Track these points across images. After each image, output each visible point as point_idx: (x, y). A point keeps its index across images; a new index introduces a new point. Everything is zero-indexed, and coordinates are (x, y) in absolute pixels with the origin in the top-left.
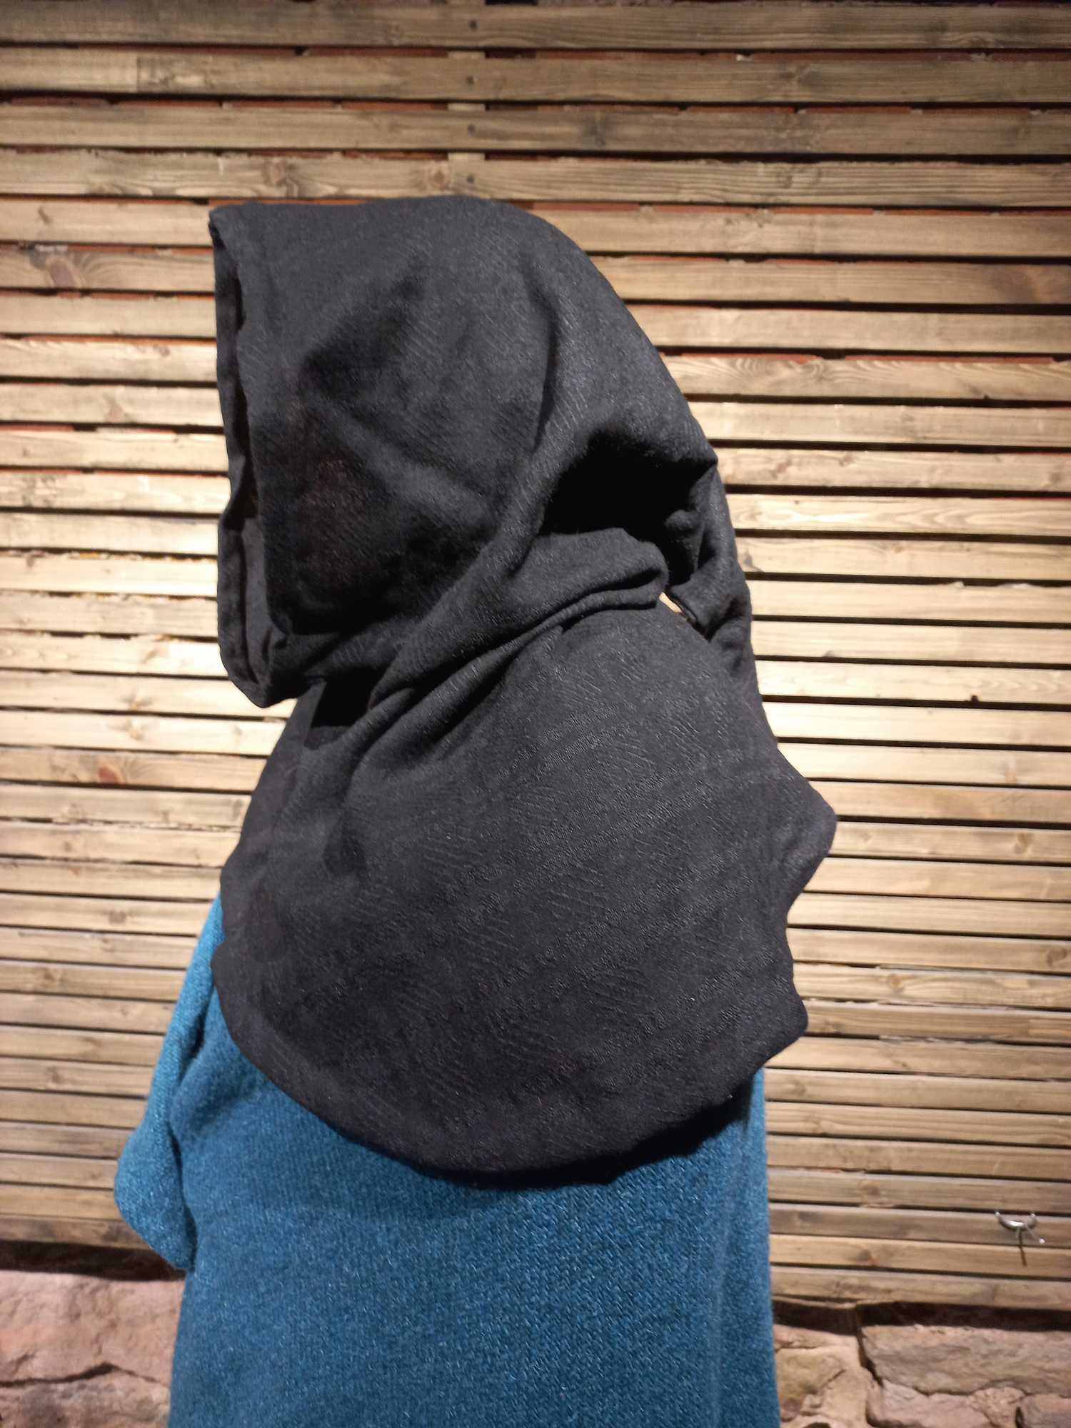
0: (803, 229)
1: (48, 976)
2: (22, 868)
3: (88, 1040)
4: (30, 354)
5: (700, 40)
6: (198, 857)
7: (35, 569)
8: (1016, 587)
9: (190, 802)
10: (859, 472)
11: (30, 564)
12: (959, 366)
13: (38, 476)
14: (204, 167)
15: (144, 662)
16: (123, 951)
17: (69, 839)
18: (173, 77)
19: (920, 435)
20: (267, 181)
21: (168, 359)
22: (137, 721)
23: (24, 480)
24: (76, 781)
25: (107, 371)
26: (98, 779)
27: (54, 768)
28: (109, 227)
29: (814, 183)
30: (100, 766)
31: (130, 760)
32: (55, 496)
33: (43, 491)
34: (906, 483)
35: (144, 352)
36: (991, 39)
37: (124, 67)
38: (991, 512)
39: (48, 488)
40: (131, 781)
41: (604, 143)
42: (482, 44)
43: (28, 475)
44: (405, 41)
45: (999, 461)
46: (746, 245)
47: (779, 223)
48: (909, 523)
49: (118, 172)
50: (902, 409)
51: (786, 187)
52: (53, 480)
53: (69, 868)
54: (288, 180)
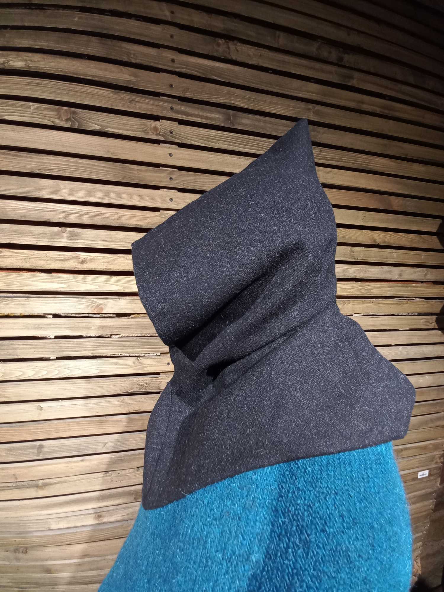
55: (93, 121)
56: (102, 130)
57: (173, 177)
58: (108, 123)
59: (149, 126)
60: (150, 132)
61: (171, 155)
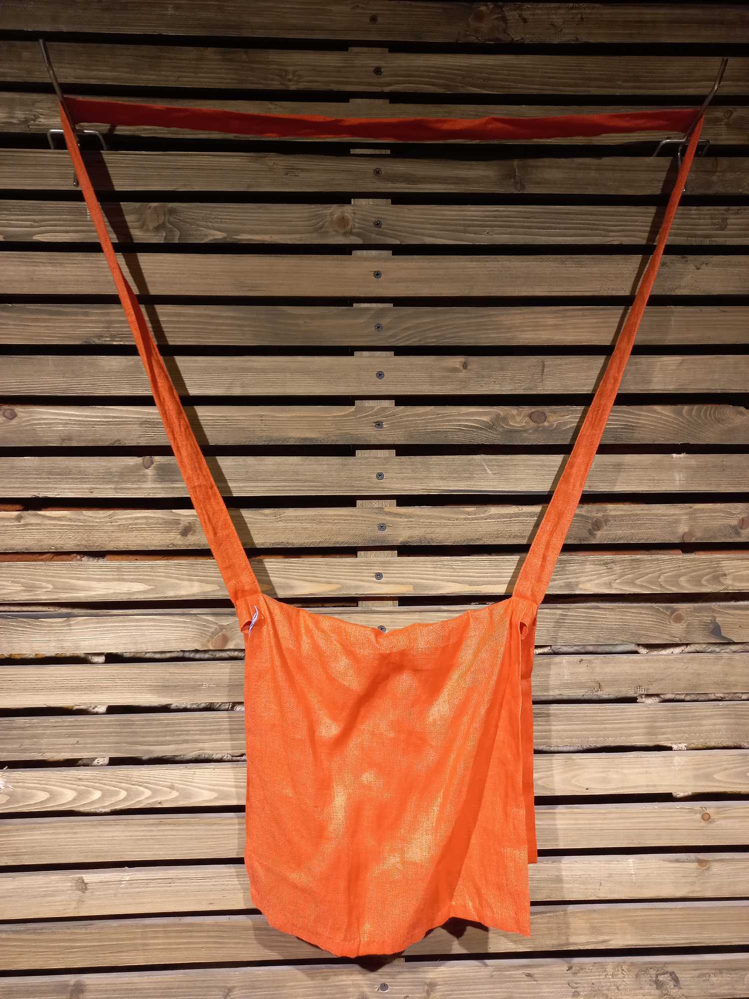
55: (210, 224)
56: (229, 240)
57: (384, 322)
58: (240, 224)
59: (328, 219)
60: (331, 230)
61: (377, 274)
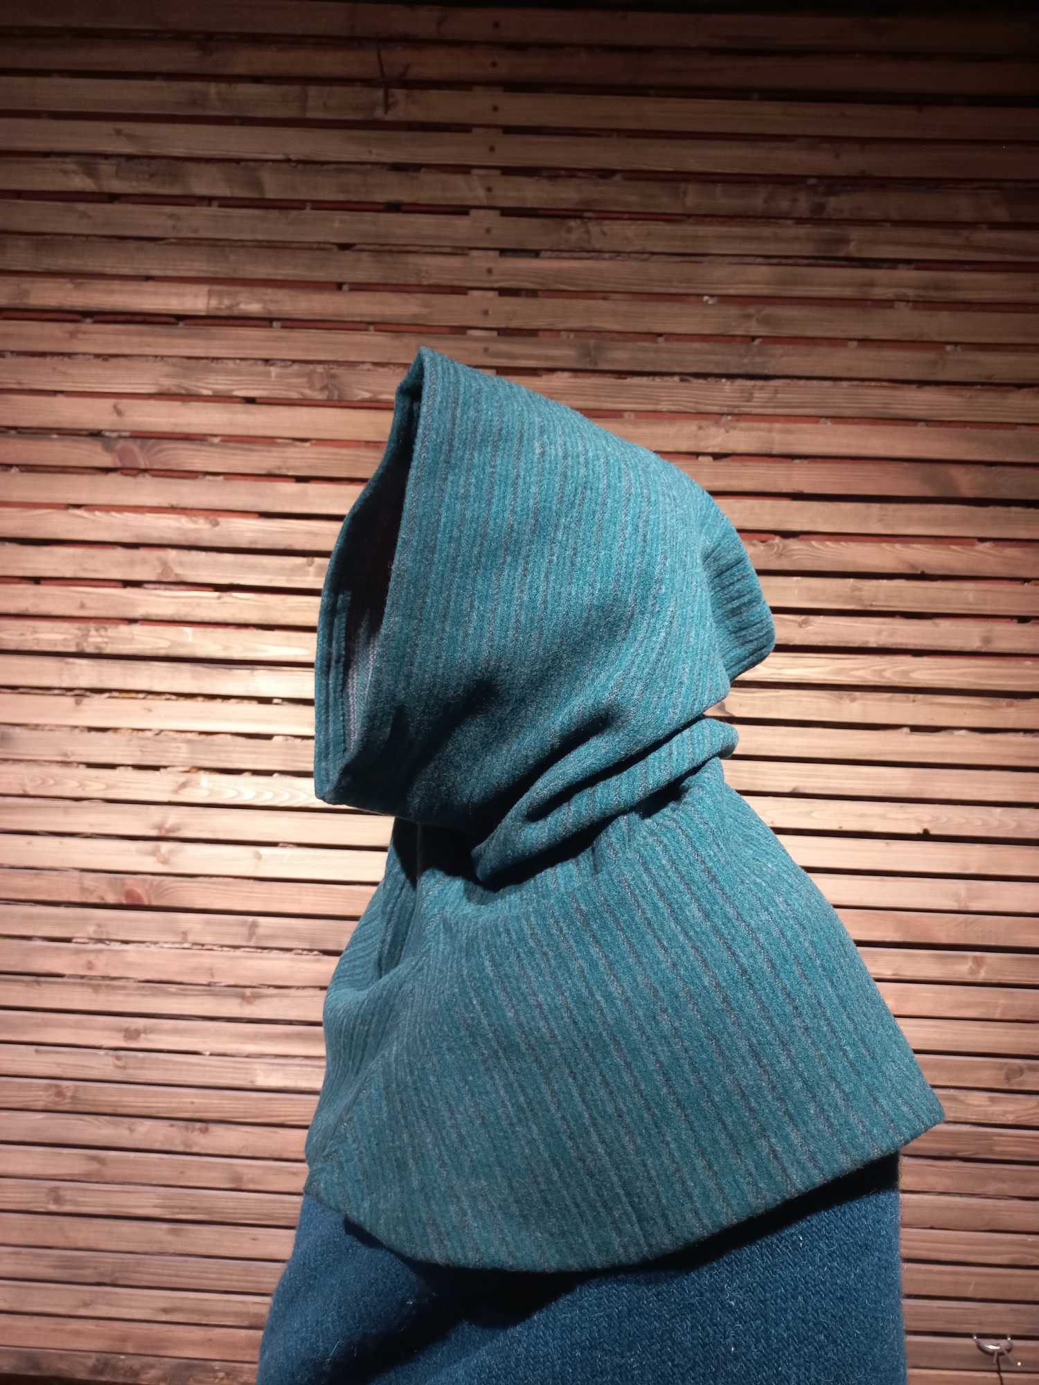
0: (762, 434)
1: (60, 1094)
2: (44, 986)
3: (93, 1158)
4: (93, 521)
5: (676, 287)
6: (212, 976)
7: (82, 707)
8: (956, 733)
9: (208, 923)
10: (815, 633)
11: (78, 703)
12: (898, 546)
13: (92, 626)
14: (259, 374)
15: (176, 792)
16: (135, 1068)
17: (91, 957)
18: (238, 304)
19: (868, 603)
20: (311, 387)
21: (217, 529)
22: (165, 847)
23: (79, 629)
24: (102, 902)
25: (161, 538)
26: (124, 902)
27: (84, 890)
28: (173, 420)
29: (770, 398)
30: (127, 888)
31: (155, 883)
32: (106, 643)
33: (96, 639)
34: (857, 641)
35: (195, 522)
36: (911, 293)
37: (196, 296)
38: (932, 669)
39: (101, 636)
40: (155, 903)
41: (596, 364)
42: (496, 285)
43: (83, 625)
44: (432, 281)
45: (937, 625)
46: (715, 446)
47: (742, 430)
48: (860, 677)
49: (184, 376)
50: (851, 581)
51: (748, 401)
52: (106, 629)
53: (89, 985)
54: (330, 386)
